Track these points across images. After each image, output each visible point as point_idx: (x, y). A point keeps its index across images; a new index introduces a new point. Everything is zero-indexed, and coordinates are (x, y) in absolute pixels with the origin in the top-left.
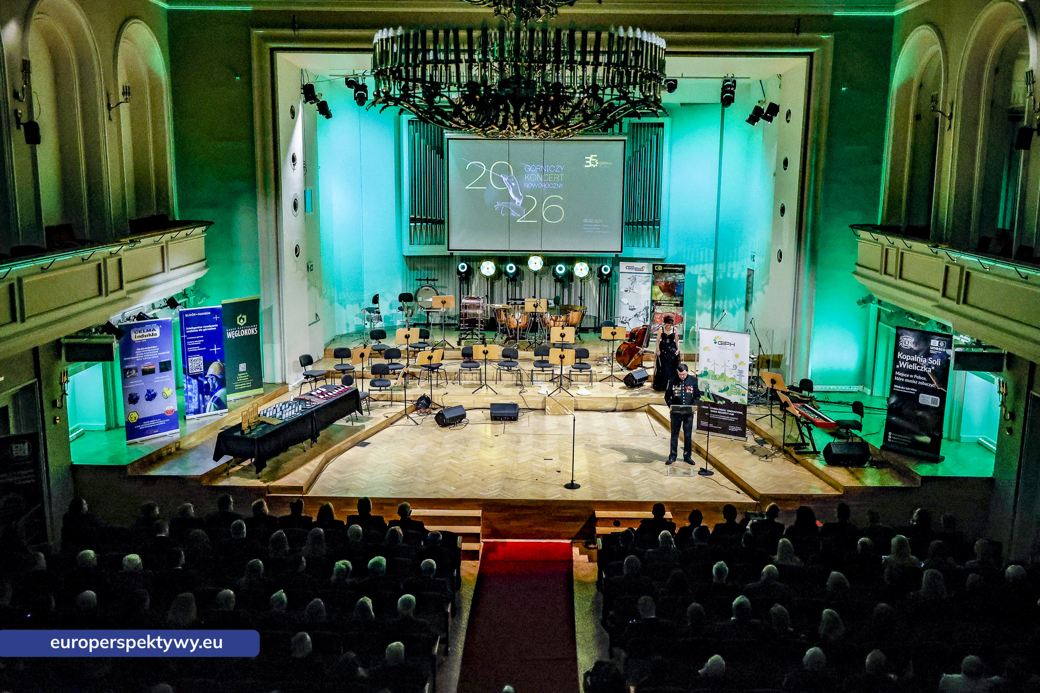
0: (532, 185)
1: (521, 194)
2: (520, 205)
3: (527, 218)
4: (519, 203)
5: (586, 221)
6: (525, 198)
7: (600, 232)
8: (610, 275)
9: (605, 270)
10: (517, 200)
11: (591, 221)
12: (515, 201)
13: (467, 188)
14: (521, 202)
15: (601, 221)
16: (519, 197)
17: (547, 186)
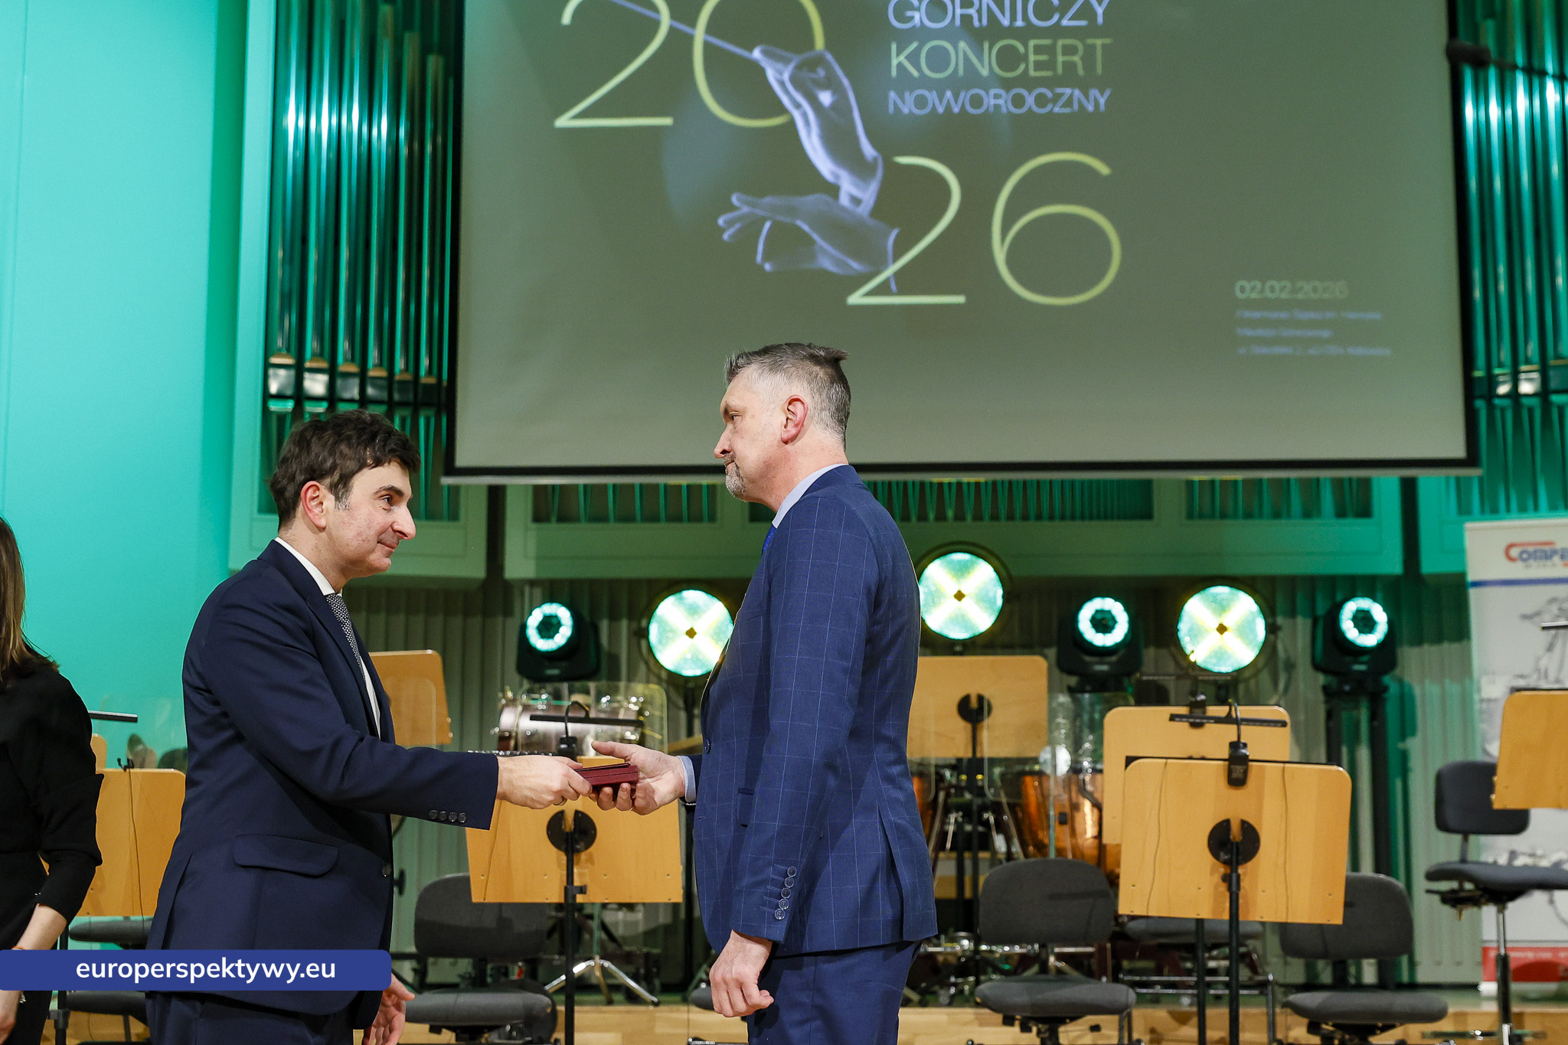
0: (932, 97)
1: (868, 150)
2: (864, 210)
3: (905, 282)
4: (856, 201)
5: (1247, 289)
6: (892, 169)
7: (1333, 350)
8: (1386, 655)
9: (1365, 622)
10: (848, 186)
11: (1278, 289)
12: (833, 190)
13: (564, 122)
14: (868, 194)
15: (1338, 289)
16: (860, 168)
17: (1018, 101)
